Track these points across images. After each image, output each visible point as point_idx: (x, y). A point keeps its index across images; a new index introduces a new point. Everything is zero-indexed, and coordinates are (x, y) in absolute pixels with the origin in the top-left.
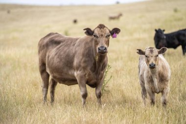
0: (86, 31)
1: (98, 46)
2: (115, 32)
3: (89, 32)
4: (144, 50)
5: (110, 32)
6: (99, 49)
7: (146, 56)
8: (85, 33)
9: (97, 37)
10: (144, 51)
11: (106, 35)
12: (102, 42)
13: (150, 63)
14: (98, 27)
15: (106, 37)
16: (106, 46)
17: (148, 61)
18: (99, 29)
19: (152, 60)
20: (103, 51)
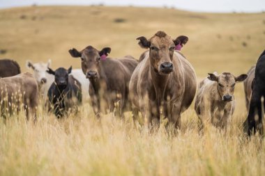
0: (139, 41)
1: (161, 62)
3: (144, 42)
5: (174, 42)
7: (219, 85)
8: (139, 43)
9: (157, 49)
18: (157, 38)
19: (227, 92)
20: (168, 68)
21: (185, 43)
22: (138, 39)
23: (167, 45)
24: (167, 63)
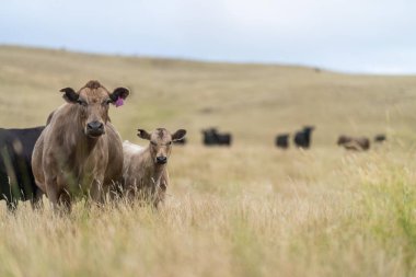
0: (64, 93)
1: (88, 121)
2: (120, 95)
3: (70, 95)
6: (89, 126)
7: (152, 143)
8: (63, 96)
9: (86, 104)
10: (149, 132)
11: (101, 101)
12: (94, 114)
13: (158, 155)
14: (87, 86)
15: (102, 104)
16: (101, 121)
17: (154, 152)
18: (88, 89)
19: (161, 151)
20: (96, 129)
23: (97, 99)
24: (95, 122)
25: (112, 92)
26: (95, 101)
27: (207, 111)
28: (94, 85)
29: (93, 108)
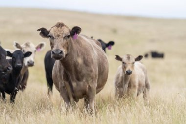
0: (40, 32)
1: (53, 50)
3: (44, 33)
4: (121, 56)
6: (53, 53)
7: (123, 63)
8: (40, 34)
9: (53, 38)
11: (63, 36)
12: (57, 44)
14: (55, 25)
15: (64, 38)
16: (62, 49)
17: (124, 68)
18: (55, 28)
20: (58, 55)
21: (79, 33)
22: (39, 30)
23: (61, 34)
24: (57, 50)
25: (71, 29)
26: (58, 36)
27: (152, 41)
28: (60, 25)
29: (57, 40)
